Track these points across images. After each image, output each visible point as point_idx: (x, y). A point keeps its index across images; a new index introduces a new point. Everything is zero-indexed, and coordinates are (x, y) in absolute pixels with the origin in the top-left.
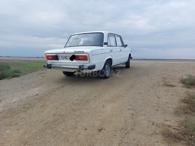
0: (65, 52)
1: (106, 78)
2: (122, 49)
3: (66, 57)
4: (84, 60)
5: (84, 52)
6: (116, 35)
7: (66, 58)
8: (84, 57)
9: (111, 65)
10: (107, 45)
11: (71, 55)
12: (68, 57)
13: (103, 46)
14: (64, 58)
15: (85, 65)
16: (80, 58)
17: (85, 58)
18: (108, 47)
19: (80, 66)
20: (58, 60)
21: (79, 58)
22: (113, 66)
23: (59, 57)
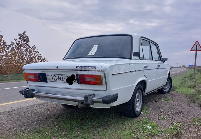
0: (59, 68)
1: (135, 115)
2: (160, 65)
3: (62, 77)
4: (94, 84)
5: (97, 69)
6: (152, 41)
7: (60, 79)
8: (96, 79)
9: (144, 91)
10: (138, 58)
11: (70, 74)
12: (64, 77)
13: (131, 59)
14: (57, 79)
15: (96, 93)
16: (88, 80)
17: (98, 80)
18: (140, 60)
19: (86, 97)
20: (47, 82)
21: (84, 79)
22: (147, 93)
23: (48, 77)
